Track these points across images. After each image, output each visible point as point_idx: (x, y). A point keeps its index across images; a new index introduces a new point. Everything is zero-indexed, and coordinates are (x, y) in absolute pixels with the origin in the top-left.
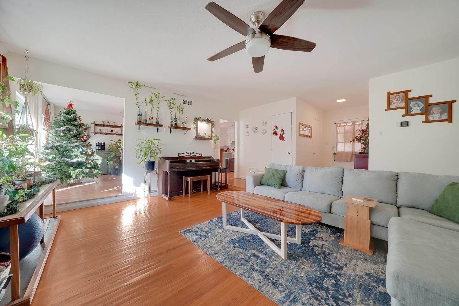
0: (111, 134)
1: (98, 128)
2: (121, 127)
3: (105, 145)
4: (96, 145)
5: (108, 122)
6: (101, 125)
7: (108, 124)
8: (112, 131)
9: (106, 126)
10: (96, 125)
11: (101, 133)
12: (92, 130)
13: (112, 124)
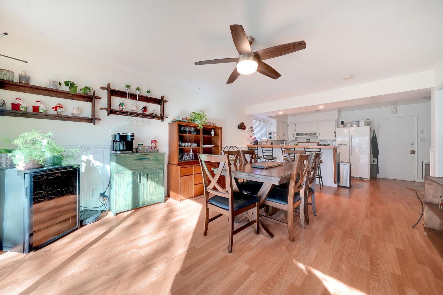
0: (144, 116)
1: (117, 101)
2: (160, 102)
3: (133, 139)
4: (114, 141)
5: (138, 89)
6: (122, 94)
7: (138, 93)
8: (145, 109)
9: (134, 97)
10: (113, 93)
11: (124, 113)
12: (103, 102)
13: (144, 93)
